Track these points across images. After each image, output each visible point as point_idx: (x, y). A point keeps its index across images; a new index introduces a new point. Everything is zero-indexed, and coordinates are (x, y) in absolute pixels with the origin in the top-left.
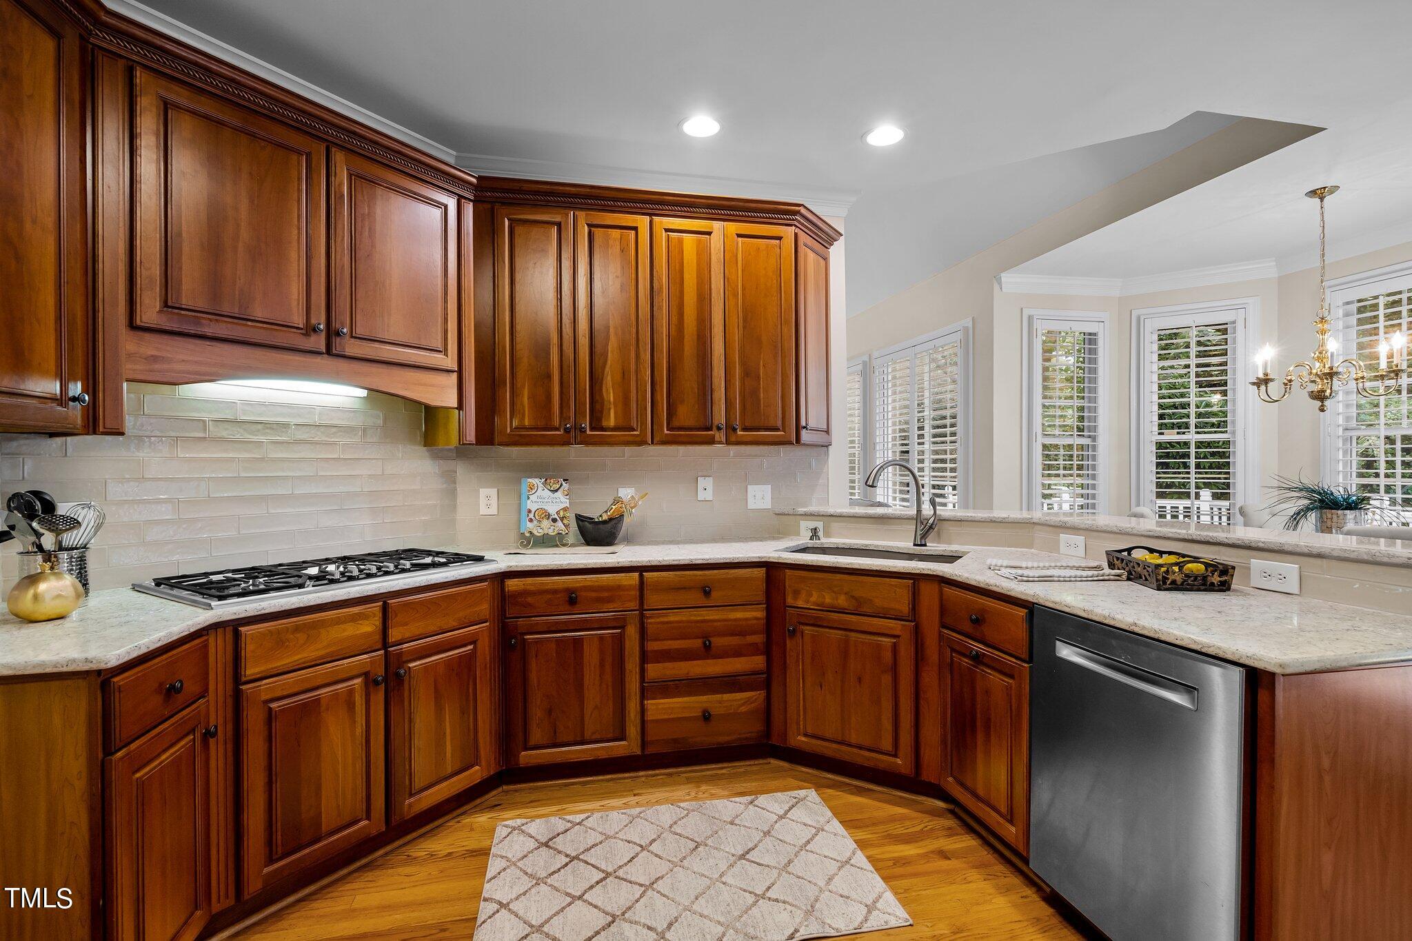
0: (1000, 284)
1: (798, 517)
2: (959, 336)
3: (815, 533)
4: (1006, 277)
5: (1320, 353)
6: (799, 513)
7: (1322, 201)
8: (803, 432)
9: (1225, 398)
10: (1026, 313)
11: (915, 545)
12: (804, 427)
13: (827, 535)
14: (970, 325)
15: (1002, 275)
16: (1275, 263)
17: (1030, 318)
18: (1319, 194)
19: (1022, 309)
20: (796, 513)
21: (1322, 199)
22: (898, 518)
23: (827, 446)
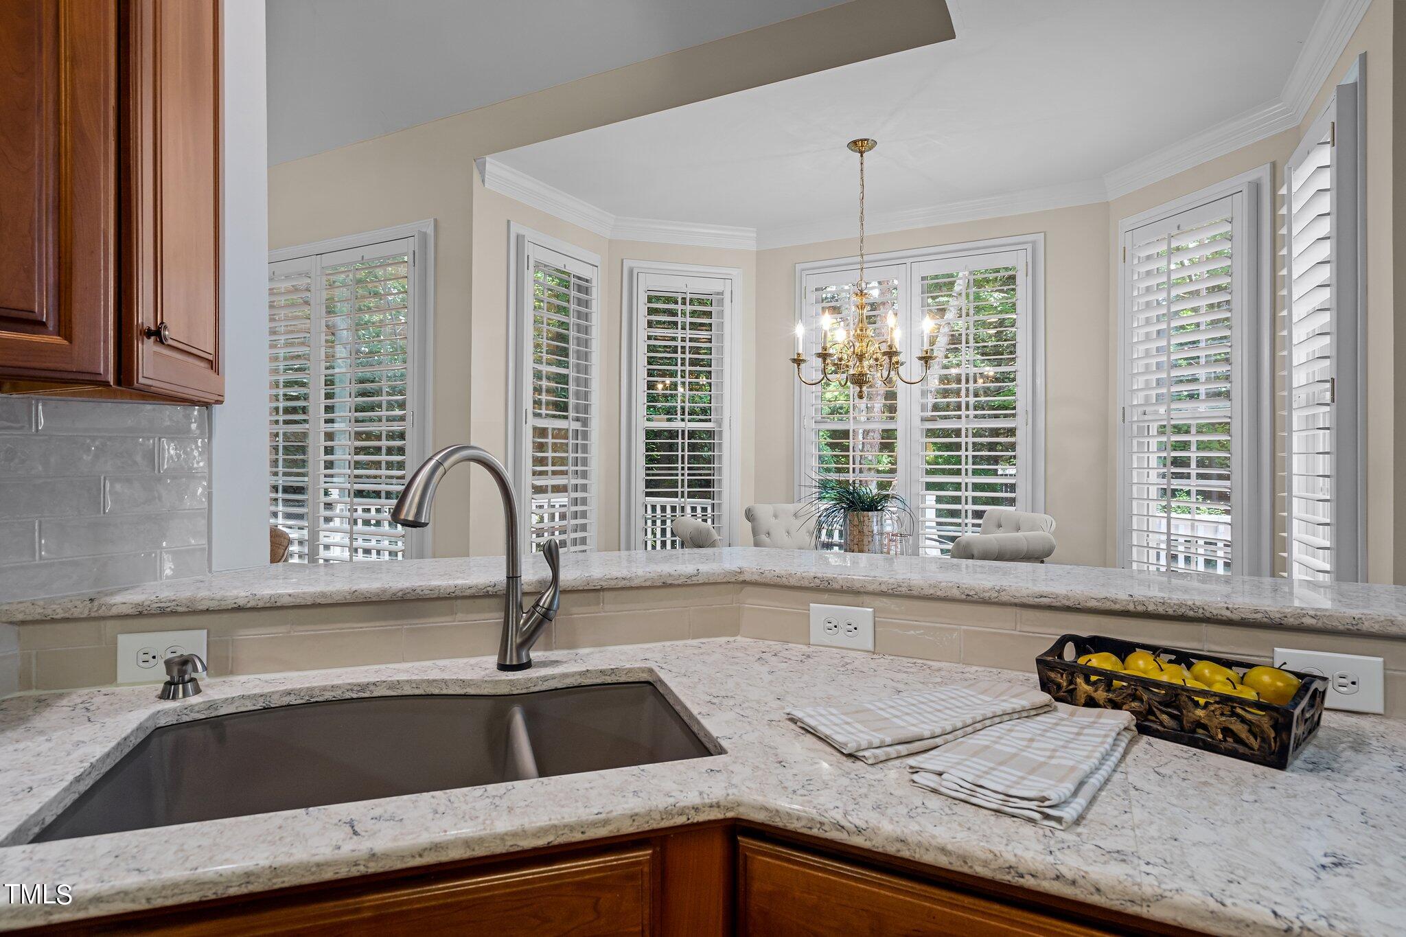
0: (482, 173)
1: (110, 623)
2: (412, 245)
3: (182, 673)
4: (493, 164)
5: (861, 330)
6: (114, 611)
7: (862, 156)
8: (146, 350)
9: (709, 381)
10: (514, 230)
11: (503, 667)
12: (149, 333)
13: (223, 666)
14: (430, 231)
15: (488, 159)
16: (755, 235)
17: (520, 239)
18: (860, 146)
19: (509, 221)
20: (101, 613)
21: (862, 153)
22: (445, 598)
23: (207, 405)
